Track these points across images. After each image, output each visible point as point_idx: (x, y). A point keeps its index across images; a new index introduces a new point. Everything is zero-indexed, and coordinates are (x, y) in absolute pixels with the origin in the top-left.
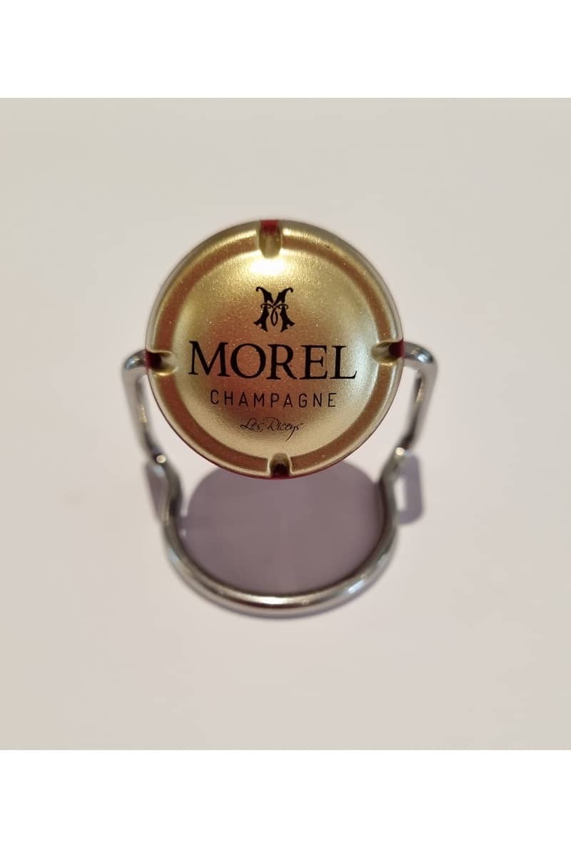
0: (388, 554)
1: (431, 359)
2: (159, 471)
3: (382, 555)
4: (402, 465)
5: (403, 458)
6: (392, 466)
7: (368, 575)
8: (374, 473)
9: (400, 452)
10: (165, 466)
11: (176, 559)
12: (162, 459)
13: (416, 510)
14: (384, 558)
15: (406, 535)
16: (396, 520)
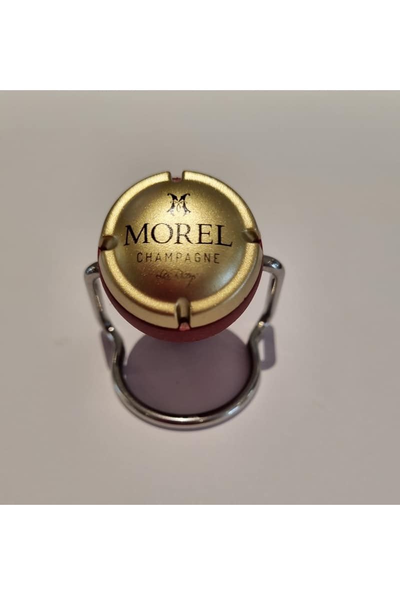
0: (255, 389)
1: (280, 266)
2: (110, 337)
3: (251, 390)
4: (263, 331)
5: (263, 327)
6: (256, 333)
7: (242, 403)
8: (245, 339)
9: (261, 324)
10: (113, 333)
11: (119, 392)
12: (111, 329)
13: (271, 361)
14: (252, 392)
15: (266, 377)
16: (259, 367)
